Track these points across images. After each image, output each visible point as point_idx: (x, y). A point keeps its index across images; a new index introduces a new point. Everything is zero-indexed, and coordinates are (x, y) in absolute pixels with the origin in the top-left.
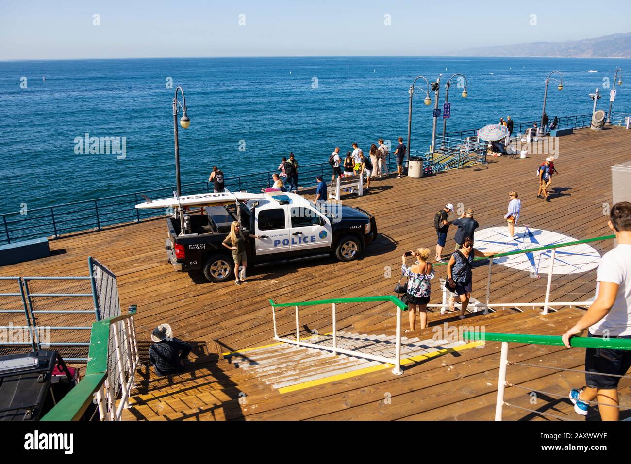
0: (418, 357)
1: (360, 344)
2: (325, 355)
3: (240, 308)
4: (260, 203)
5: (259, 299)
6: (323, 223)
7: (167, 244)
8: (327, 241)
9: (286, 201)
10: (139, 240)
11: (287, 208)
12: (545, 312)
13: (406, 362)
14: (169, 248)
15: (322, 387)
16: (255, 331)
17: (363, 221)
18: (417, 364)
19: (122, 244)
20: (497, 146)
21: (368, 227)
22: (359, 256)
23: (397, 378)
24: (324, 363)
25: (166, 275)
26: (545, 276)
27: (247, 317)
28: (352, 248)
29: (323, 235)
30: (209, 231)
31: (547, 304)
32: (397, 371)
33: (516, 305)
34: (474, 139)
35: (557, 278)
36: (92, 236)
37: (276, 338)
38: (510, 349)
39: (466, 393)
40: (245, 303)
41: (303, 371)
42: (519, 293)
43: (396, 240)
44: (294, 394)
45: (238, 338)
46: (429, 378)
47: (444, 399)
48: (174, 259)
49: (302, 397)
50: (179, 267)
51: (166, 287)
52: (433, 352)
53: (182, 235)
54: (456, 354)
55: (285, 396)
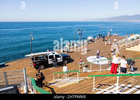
0: (81, 80)
1: (70, 79)
2: (65, 81)
3: (47, 74)
4: (49, 54)
5: (50, 72)
6: (61, 57)
7: (31, 63)
8: (62, 60)
9: (54, 54)
10: (24, 62)
11: (54, 55)
12: (100, 71)
13: (79, 81)
14: (31, 64)
15: (66, 86)
16: (50, 78)
17: (68, 56)
18: (81, 81)
19: (20, 63)
20: (91, 40)
21: (69, 57)
22: (67, 63)
23: (78, 84)
24: (65, 83)
25: (31, 69)
26: (100, 65)
27: (48, 76)
28: (66, 62)
29: (61, 59)
30: (39, 60)
31: (101, 70)
32: (78, 83)
33: (96, 70)
34: (87, 39)
35: (102, 65)
36: (14, 62)
37: (54, 79)
38: (95, 78)
39: (89, 85)
40: (47, 73)
41: (62, 84)
42: (96, 68)
43: (74, 59)
44: (62, 88)
45: (47, 80)
46: (83, 83)
47: (86, 86)
48: (33, 66)
49: (63, 88)
50: (34, 67)
51: (31, 71)
52: (83, 79)
53: (34, 61)
54: (87, 79)
55: (61, 88)
